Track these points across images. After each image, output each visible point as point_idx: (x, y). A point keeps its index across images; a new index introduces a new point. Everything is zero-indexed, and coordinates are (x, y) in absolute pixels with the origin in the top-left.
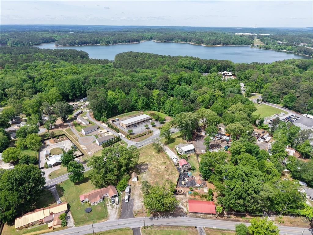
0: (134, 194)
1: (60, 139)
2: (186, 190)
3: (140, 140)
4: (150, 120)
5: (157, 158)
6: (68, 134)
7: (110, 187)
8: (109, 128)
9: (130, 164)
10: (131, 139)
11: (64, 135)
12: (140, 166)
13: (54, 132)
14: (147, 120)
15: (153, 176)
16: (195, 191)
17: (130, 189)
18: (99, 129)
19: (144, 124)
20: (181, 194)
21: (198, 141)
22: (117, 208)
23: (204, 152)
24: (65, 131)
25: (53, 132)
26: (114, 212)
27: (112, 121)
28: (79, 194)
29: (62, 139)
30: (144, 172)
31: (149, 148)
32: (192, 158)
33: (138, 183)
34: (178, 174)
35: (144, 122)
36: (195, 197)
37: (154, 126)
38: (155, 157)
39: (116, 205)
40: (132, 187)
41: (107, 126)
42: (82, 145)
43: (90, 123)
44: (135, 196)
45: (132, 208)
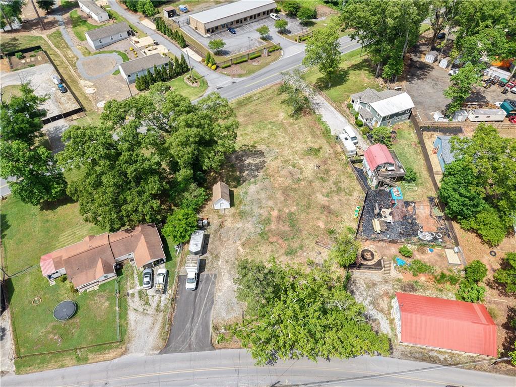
0: (217, 257)
1: (28, 60)
2: (387, 252)
3: (244, 72)
4: (273, 15)
5: (294, 133)
6: (53, 46)
7: (142, 231)
8: (160, 32)
9: (207, 160)
10: (218, 67)
11: (39, 48)
12: (240, 159)
13: (17, 40)
14: (264, 13)
15: (279, 196)
16: (418, 256)
17: (206, 238)
18: (134, 35)
19: (257, 25)
20: (369, 268)
21: (416, 81)
22: (158, 309)
23: (442, 120)
24: (47, 39)
25: (15, 39)
26: (148, 321)
27: (169, 12)
28: (49, 243)
29: (33, 59)
30: (253, 180)
31: (269, 100)
32: (402, 137)
33: (234, 215)
34: (358, 194)
35: (257, 19)
36: (415, 279)
37: (284, 32)
38: (285, 130)
39: (157, 297)
40: (212, 231)
41: (153, 26)
42: (84, 79)
43: (110, 17)
44: (220, 263)
45: (207, 313)
